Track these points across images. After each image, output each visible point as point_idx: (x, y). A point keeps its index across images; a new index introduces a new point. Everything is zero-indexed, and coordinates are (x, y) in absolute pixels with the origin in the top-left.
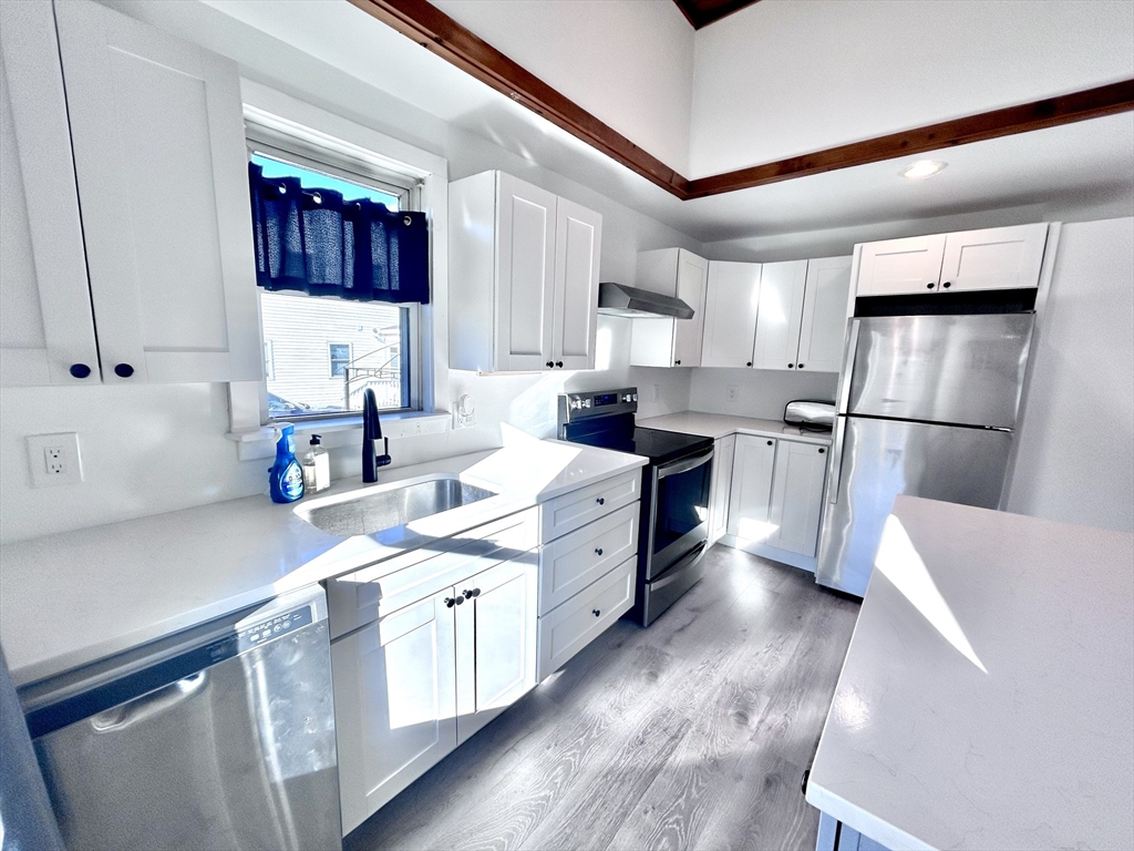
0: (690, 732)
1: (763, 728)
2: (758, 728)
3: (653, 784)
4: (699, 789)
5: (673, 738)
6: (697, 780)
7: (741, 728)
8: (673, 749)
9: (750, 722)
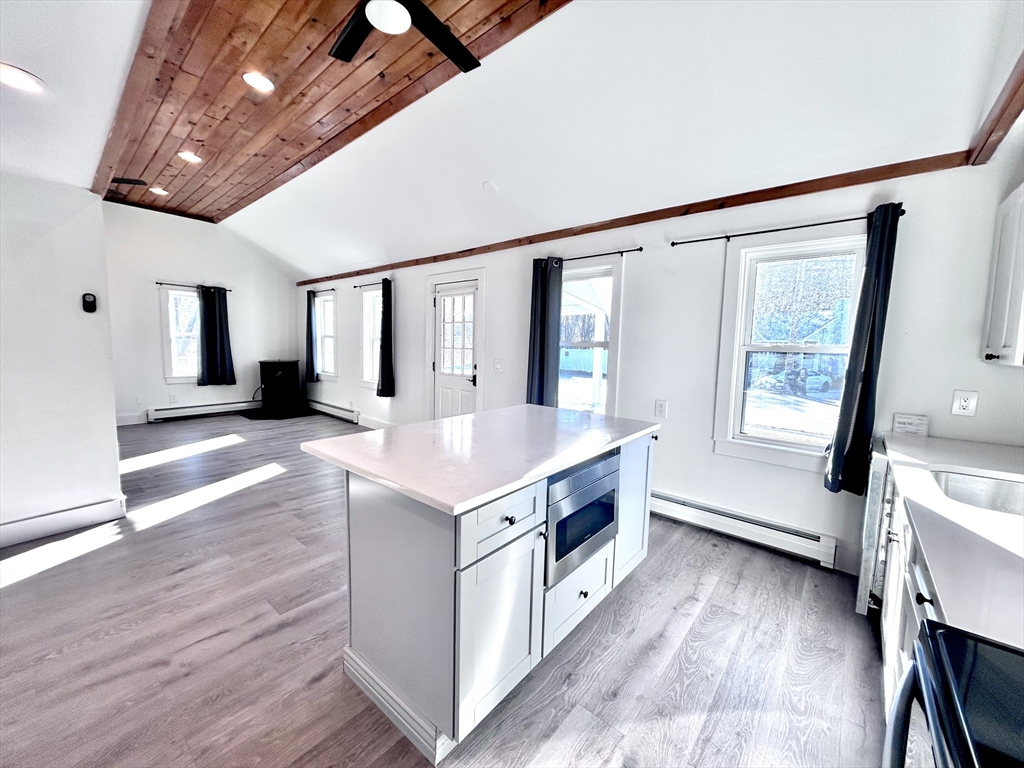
0: (691, 747)
1: (606, 753)
2: (613, 752)
3: (713, 694)
4: (674, 689)
5: (707, 740)
6: (675, 696)
7: (632, 752)
8: (705, 727)
9: (621, 759)
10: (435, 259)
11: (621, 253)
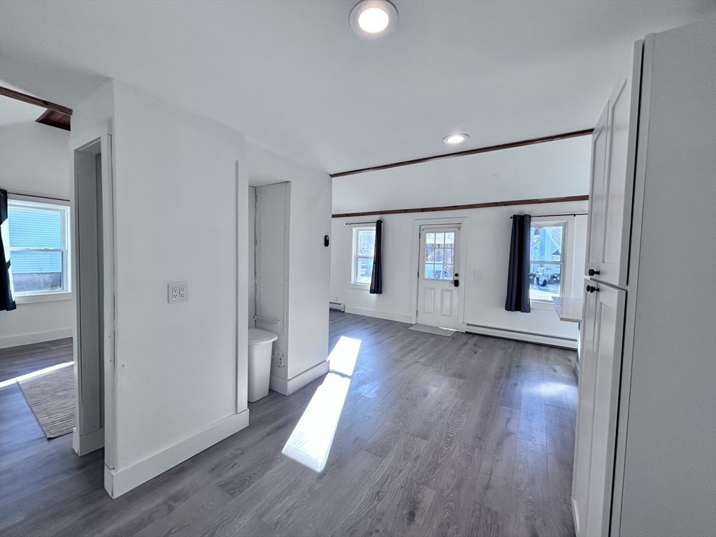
10: (423, 210)
11: (575, 215)
